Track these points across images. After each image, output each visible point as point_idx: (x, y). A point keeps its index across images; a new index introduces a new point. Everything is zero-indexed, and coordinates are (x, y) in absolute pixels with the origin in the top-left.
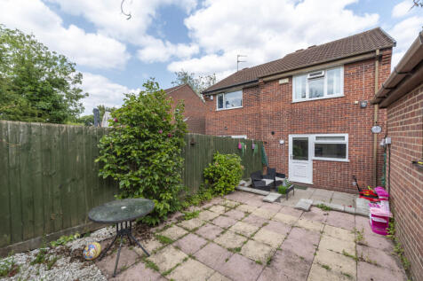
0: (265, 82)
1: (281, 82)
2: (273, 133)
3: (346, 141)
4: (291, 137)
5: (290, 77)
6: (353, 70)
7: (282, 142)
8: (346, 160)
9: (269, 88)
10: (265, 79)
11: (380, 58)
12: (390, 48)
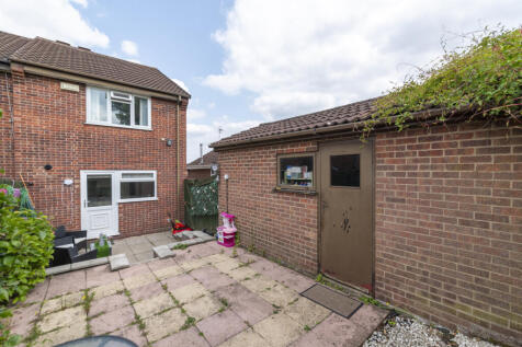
0: (28, 75)
1: (64, 86)
2: (48, 168)
3: (154, 179)
4: (84, 175)
5: (83, 86)
6: (160, 106)
7: (68, 181)
8: (155, 198)
9: (37, 88)
10: (27, 69)
11: (181, 103)
12: (187, 99)
